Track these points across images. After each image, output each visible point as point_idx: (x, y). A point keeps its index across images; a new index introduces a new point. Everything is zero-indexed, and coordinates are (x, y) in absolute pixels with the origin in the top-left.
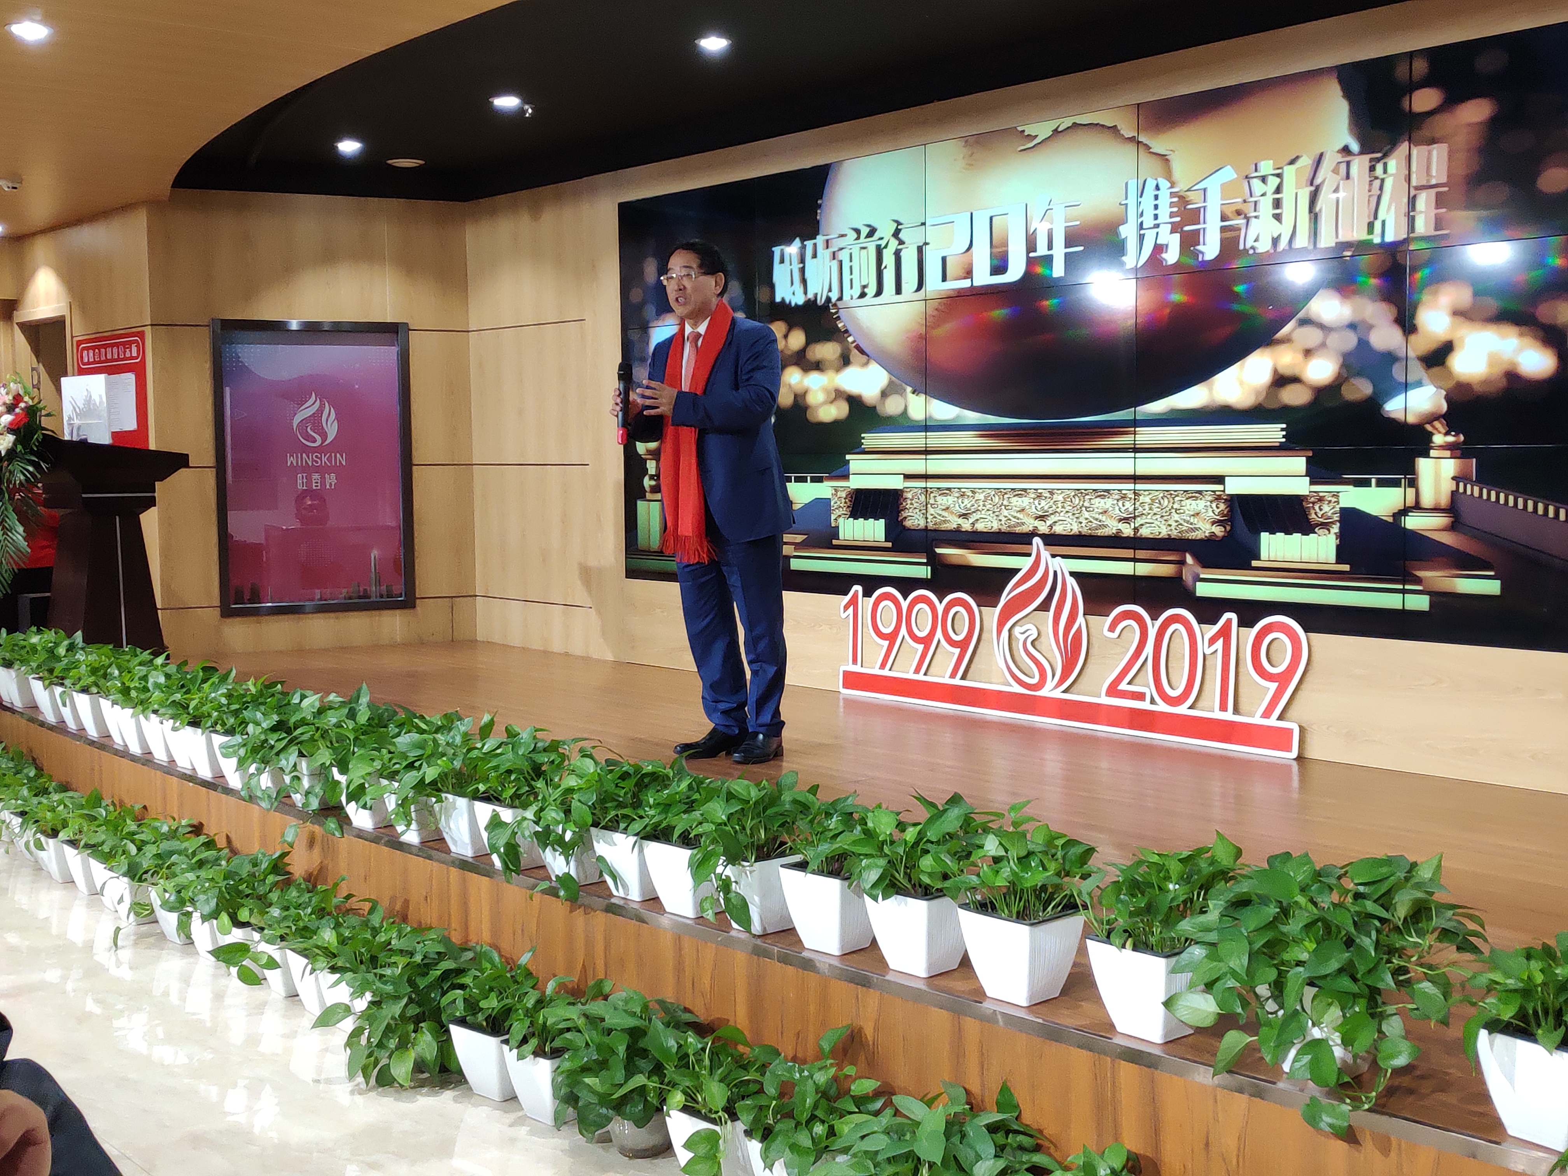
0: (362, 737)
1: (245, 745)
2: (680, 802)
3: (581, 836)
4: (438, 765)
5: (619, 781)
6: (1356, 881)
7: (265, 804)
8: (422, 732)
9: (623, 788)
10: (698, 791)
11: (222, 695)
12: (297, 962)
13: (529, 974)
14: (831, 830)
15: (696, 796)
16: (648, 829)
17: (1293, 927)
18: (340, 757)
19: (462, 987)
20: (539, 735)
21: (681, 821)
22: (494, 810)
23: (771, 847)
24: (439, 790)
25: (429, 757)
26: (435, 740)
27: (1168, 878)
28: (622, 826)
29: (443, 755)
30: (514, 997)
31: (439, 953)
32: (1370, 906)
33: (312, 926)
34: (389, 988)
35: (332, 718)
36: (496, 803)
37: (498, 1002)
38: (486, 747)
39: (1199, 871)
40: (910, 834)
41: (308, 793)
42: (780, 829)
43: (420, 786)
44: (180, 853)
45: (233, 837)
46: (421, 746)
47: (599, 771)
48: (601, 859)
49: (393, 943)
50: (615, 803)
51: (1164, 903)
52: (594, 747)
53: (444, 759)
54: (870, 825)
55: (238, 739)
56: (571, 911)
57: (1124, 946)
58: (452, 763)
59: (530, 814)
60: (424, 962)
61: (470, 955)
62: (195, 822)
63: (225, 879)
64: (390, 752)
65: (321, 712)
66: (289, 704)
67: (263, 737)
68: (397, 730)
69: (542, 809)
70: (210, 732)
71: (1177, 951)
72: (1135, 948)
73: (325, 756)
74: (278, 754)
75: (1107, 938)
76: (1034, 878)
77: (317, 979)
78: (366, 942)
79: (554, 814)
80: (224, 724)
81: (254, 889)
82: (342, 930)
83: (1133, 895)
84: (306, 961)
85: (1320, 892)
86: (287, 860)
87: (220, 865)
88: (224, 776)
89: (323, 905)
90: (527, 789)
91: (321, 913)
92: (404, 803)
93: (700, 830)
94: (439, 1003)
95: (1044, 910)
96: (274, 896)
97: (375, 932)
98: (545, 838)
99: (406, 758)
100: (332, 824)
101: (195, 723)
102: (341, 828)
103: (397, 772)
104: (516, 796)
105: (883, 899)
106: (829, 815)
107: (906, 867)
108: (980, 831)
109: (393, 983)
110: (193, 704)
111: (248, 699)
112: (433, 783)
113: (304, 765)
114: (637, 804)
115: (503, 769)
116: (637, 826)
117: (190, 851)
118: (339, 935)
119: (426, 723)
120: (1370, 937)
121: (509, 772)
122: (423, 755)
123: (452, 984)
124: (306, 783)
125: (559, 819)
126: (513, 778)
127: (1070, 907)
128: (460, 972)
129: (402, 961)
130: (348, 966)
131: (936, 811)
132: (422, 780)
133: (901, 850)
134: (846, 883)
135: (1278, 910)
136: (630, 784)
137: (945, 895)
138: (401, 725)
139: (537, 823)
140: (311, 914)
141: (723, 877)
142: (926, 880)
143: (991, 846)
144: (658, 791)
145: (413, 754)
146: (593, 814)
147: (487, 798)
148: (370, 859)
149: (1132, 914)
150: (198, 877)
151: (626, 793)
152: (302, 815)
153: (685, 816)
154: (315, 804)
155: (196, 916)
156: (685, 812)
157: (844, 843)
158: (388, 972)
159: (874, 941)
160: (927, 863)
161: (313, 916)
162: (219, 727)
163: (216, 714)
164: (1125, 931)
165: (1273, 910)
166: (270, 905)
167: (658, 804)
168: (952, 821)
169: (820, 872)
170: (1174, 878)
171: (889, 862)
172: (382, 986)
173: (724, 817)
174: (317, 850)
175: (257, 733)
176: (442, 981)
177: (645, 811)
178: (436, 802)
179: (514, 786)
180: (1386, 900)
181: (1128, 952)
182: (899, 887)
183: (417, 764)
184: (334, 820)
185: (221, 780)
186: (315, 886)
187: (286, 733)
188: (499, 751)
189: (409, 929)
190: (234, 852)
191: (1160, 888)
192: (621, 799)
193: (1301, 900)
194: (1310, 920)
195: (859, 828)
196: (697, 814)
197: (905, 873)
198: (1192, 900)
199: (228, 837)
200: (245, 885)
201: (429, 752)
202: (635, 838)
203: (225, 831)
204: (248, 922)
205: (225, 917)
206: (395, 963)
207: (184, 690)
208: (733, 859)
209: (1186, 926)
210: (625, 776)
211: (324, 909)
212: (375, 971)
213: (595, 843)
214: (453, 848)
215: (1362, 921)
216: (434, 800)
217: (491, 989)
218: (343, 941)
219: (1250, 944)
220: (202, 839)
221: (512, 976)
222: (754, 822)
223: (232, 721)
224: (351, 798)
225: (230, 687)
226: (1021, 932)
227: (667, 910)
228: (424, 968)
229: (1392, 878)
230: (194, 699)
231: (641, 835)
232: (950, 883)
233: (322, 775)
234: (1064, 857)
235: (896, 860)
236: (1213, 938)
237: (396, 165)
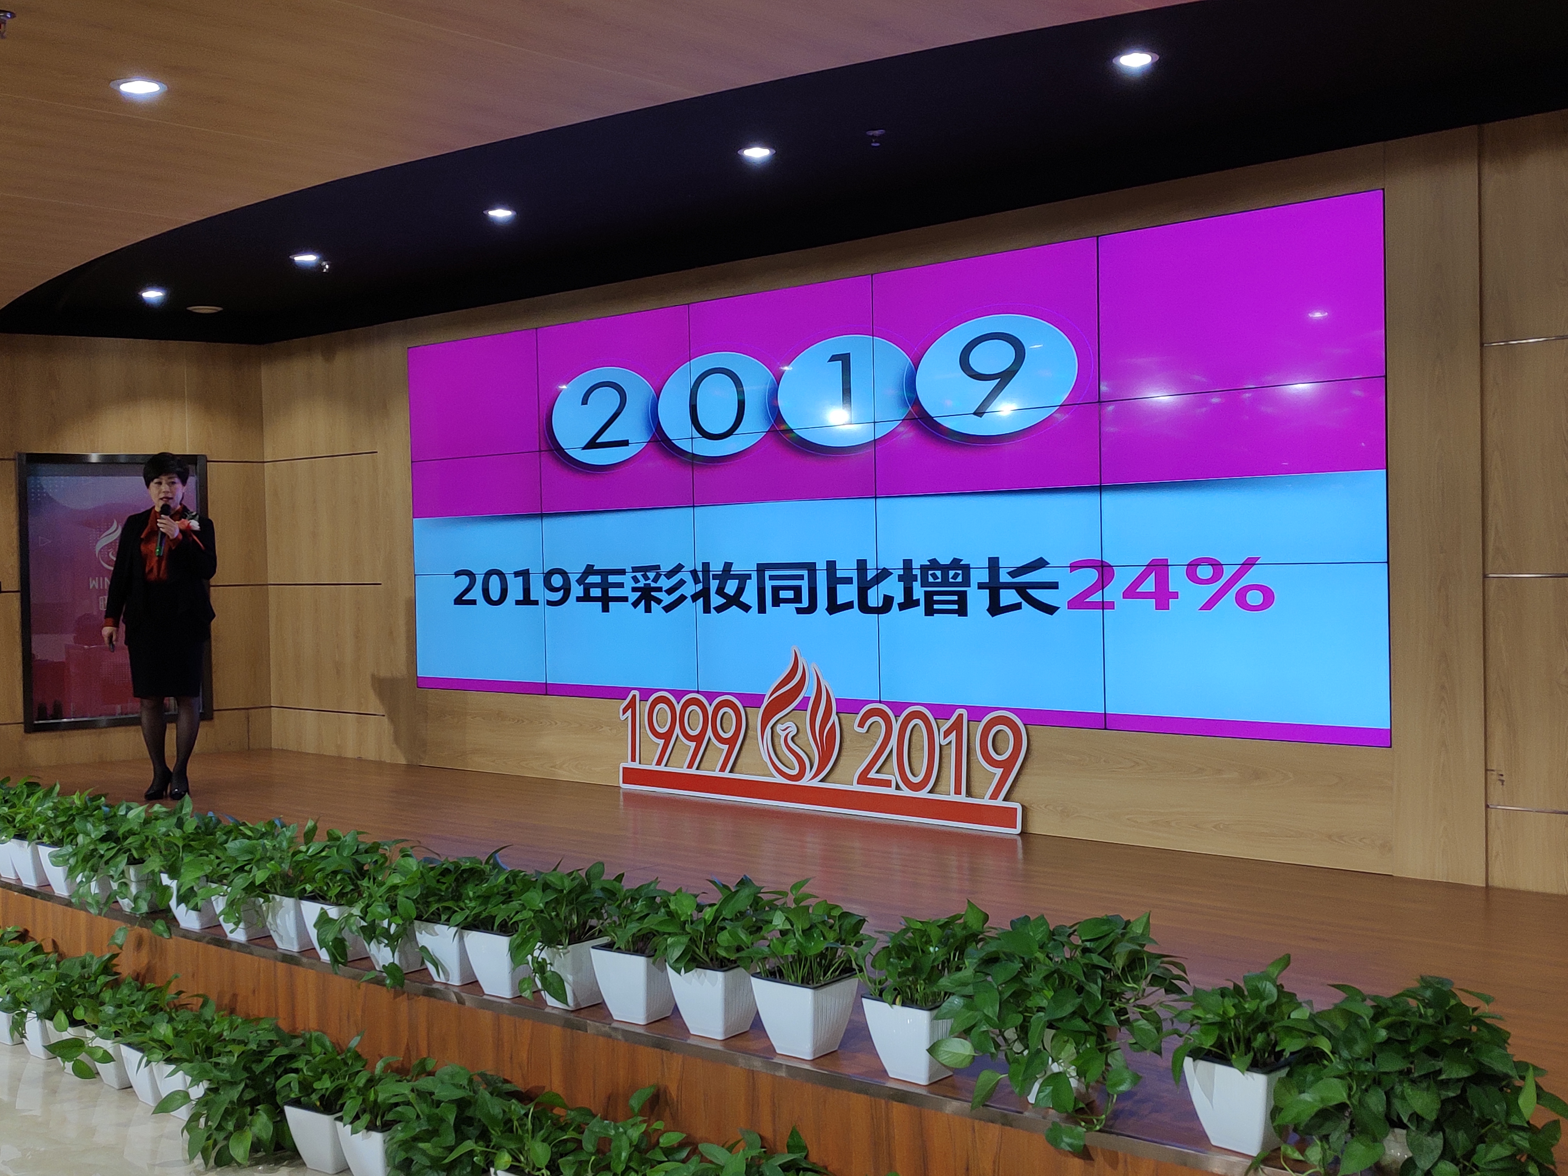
0: (192, 843)
1: (75, 854)
2: (498, 893)
3: (405, 929)
4: (267, 868)
5: (440, 877)
6: (1083, 939)
7: (94, 911)
8: (249, 838)
9: (444, 883)
10: (514, 883)
11: (49, 808)
12: (131, 1056)
13: (358, 1057)
14: (637, 913)
15: (513, 888)
16: (469, 919)
17: (1034, 979)
18: (170, 863)
19: (296, 1071)
20: (361, 838)
21: (501, 913)
22: (322, 909)
23: (581, 932)
24: (268, 892)
25: (258, 861)
26: (264, 846)
27: (929, 942)
28: (444, 917)
29: (272, 859)
30: (345, 1077)
31: (271, 1041)
32: (1096, 959)
33: (147, 1021)
34: (226, 1076)
35: (161, 827)
36: (322, 901)
37: (331, 1083)
38: (310, 851)
39: (954, 936)
40: (708, 914)
41: (135, 899)
42: (591, 914)
43: (251, 888)
44: (10, 958)
45: (59, 942)
46: (251, 851)
47: (421, 869)
48: (424, 948)
49: (225, 1034)
50: (437, 898)
51: (927, 964)
52: (412, 848)
53: (273, 862)
54: (672, 906)
55: (68, 849)
56: (395, 998)
57: (894, 1003)
58: (281, 867)
59: (356, 911)
60: (259, 1049)
61: (298, 1042)
62: (21, 929)
63: (57, 981)
64: (217, 858)
65: (146, 822)
66: (115, 815)
67: (92, 847)
68: (225, 837)
69: (368, 906)
70: (37, 844)
71: (938, 1004)
72: (904, 1004)
73: (154, 863)
74: (107, 863)
75: (880, 996)
76: (816, 947)
77: (151, 1071)
78: (200, 1035)
79: (380, 910)
80: (51, 836)
81: (85, 989)
82: (175, 1024)
83: (901, 959)
84: (140, 1055)
85: (1055, 948)
86: (114, 962)
87: (49, 968)
88: (49, 885)
89: (156, 1002)
90: (352, 887)
91: (154, 1009)
92: (231, 904)
93: (519, 917)
94: (274, 1086)
95: (825, 975)
96: (107, 995)
97: (209, 1025)
98: (371, 932)
99: (236, 862)
100: (160, 926)
101: (21, 836)
102: (169, 929)
103: (226, 876)
104: (341, 895)
105: (685, 972)
106: (634, 900)
107: (704, 943)
108: (767, 909)
109: (229, 1071)
110: (19, 818)
111: (74, 812)
112: (263, 885)
113: (132, 871)
114: (458, 897)
115: (329, 870)
116: (459, 917)
117: (20, 957)
118: (174, 1029)
119: (251, 829)
120: (1096, 983)
121: (335, 873)
122: (252, 859)
123: (285, 1068)
124: (133, 889)
125: (385, 913)
126: (338, 878)
127: (847, 971)
128: (291, 1057)
129: (237, 1050)
130: (185, 1056)
131: (730, 893)
132: (252, 883)
133: (702, 928)
134: (651, 960)
135: (1022, 965)
136: (450, 879)
137: (738, 966)
138: (228, 833)
139: (363, 918)
140: (144, 1011)
141: (540, 960)
142: (722, 953)
143: (779, 921)
144: (477, 885)
145: (243, 859)
146: (417, 908)
147: (313, 898)
148: (198, 956)
149: (900, 975)
150: (32, 979)
151: (447, 888)
152: (130, 919)
153: (503, 907)
154: (144, 908)
155: (31, 1015)
156: (503, 903)
157: (650, 923)
158: (223, 1060)
159: (676, 1008)
160: (724, 938)
161: (146, 1012)
162: (45, 839)
163: (42, 827)
164: (895, 989)
165: (1018, 965)
166: (102, 1004)
167: (479, 897)
168: (743, 901)
169: (628, 951)
170: (934, 942)
171: (690, 939)
172: (219, 1073)
173: (541, 905)
174: (145, 952)
175: (86, 842)
176: (275, 1067)
177: (466, 904)
178: (264, 902)
179: (340, 886)
180: (1108, 953)
181: (898, 1008)
182: (699, 961)
183: (247, 868)
184: (163, 922)
185: (47, 889)
186: (143, 984)
187: (115, 843)
188: (323, 854)
189: (240, 1020)
190: (62, 957)
191: (923, 951)
192: (443, 894)
193: (1040, 956)
194: (1047, 973)
195: (663, 910)
196: (515, 904)
197: (704, 948)
198: (949, 960)
199: (54, 942)
200: (77, 986)
201: (258, 857)
202: (455, 929)
203: (51, 936)
204: (83, 1020)
205: (61, 1016)
206: (230, 1052)
207: (9, 805)
208: (550, 941)
209: (945, 982)
210: (446, 872)
211: (157, 1005)
212: (211, 1060)
213: (417, 934)
214: (279, 945)
215: (1091, 970)
216: (262, 900)
217: (324, 1072)
218: (177, 1034)
219: (1000, 994)
220: (31, 945)
221: (342, 1059)
222: (568, 908)
223: (58, 833)
224: (181, 900)
225: (55, 801)
226: (805, 995)
227: (486, 992)
228: (259, 1055)
229: (1112, 935)
230: (20, 813)
231: (461, 926)
232: (743, 954)
233: (151, 883)
234: (840, 927)
235: (697, 937)
236: (969, 990)
237: (197, 311)
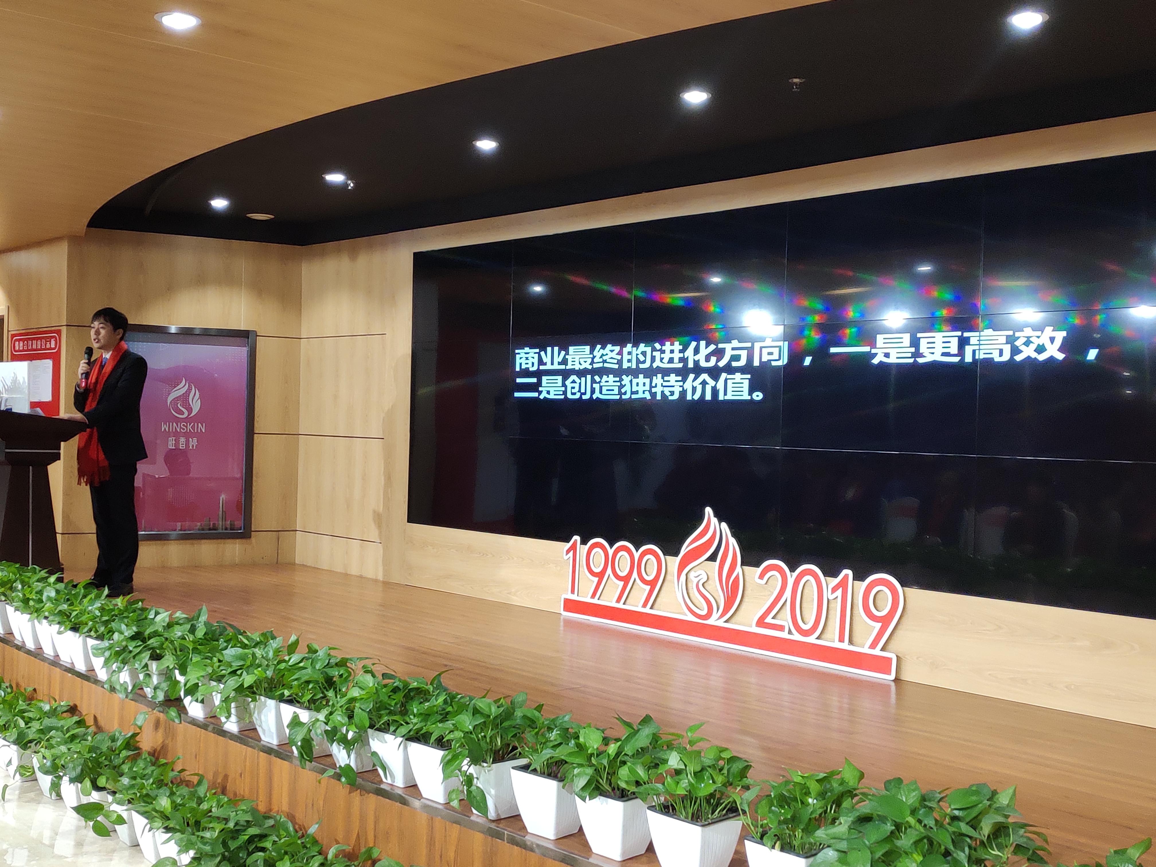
0: (199, 647)
1: (110, 649)
2: (437, 713)
3: (361, 736)
4: (254, 673)
5: (391, 694)
6: (953, 807)
7: (122, 696)
8: (244, 646)
9: (394, 699)
10: (451, 705)
11: (96, 609)
12: (139, 821)
13: (315, 842)
14: (552, 741)
15: (450, 709)
16: (411, 733)
17: (905, 842)
18: (181, 662)
19: (263, 849)
20: (333, 652)
21: (437, 729)
22: (295, 712)
23: (505, 751)
24: (254, 693)
25: (248, 667)
26: (254, 655)
27: (808, 793)
28: (392, 729)
29: (259, 666)
30: (303, 860)
31: (248, 822)
32: (964, 828)
33: (152, 794)
34: (208, 848)
35: (178, 632)
36: (298, 705)
37: (291, 864)
38: (291, 661)
39: (831, 791)
40: (612, 749)
41: (156, 688)
42: (512, 738)
43: (240, 689)
44: (57, 729)
45: (99, 718)
46: (243, 658)
47: (376, 685)
48: (375, 754)
49: (213, 810)
50: (388, 711)
51: (806, 814)
52: (373, 664)
53: (260, 669)
54: (581, 740)
55: (106, 643)
56: (350, 793)
57: (773, 847)
58: (266, 674)
59: (321, 717)
60: (237, 828)
61: (271, 822)
62: (71, 704)
63: (89, 752)
64: (220, 661)
65: (169, 626)
66: (146, 618)
67: (124, 643)
68: (225, 644)
69: (331, 713)
70: (87, 636)
71: (813, 852)
72: (782, 849)
73: (169, 661)
74: (134, 657)
75: (761, 839)
76: (705, 789)
77: (154, 836)
78: (192, 810)
79: (339, 718)
80: (96, 631)
81: (111, 761)
82: (175, 798)
83: (782, 807)
84: (146, 821)
85: (926, 815)
86: (138, 738)
87: (87, 740)
88: (94, 671)
89: (162, 778)
90: (321, 695)
91: (160, 783)
92: (226, 700)
93: (451, 736)
94: (245, 861)
95: (713, 813)
96: (125, 768)
97: (200, 801)
98: (332, 735)
99: (231, 666)
100: (173, 713)
101: (75, 629)
102: (180, 716)
103: (223, 676)
104: (312, 701)
105: (590, 800)
106: (550, 729)
107: (608, 773)
108: (665, 748)
109: (211, 844)
110: (74, 614)
111: (116, 612)
112: (250, 687)
113: (154, 666)
114: (404, 712)
115: (304, 679)
116: (403, 730)
117: (65, 728)
118: (173, 802)
119: (247, 638)
120: (964, 852)
121: (308, 682)
122: (243, 665)
123: (256, 846)
124: (155, 680)
125: (343, 722)
126: (311, 686)
127: (733, 811)
128: (262, 837)
129: (218, 827)
130: (178, 827)
131: (633, 731)
132: (242, 685)
133: (605, 762)
134: (561, 784)
135: (894, 828)
136: (399, 697)
137: (637, 798)
138: (228, 641)
139: (326, 724)
140: (152, 784)
141: (468, 773)
142: (623, 785)
143: (674, 761)
144: (421, 703)
145: (236, 664)
146: (370, 718)
147: (290, 701)
148: (200, 741)
149: (780, 823)
150: (69, 749)
151: (396, 704)
152: (152, 704)
153: (440, 725)
154: (161, 696)
155: (66, 779)
156: (441, 721)
157: (561, 753)
158: (207, 835)
159: (581, 829)
160: (624, 772)
161: (154, 786)
162: (92, 633)
163: (91, 623)
164: (775, 835)
165: (889, 827)
166: (122, 775)
167: (421, 714)
168: (643, 739)
169: (542, 774)
170: (813, 794)
171: (595, 770)
172: (202, 846)
173: (470, 727)
174: (161, 731)
175: (121, 639)
176: (248, 844)
177: (411, 719)
178: (252, 701)
179: (311, 693)
180: (975, 823)
181: (777, 853)
182: (602, 790)
183: (239, 672)
184: (175, 709)
185: (92, 673)
186: (157, 759)
187: (142, 641)
188: (301, 665)
189: (226, 799)
190: (99, 729)
191: (802, 803)
192: (392, 708)
193: (911, 820)
194: (918, 838)
195: (573, 742)
196: (449, 724)
197: (607, 778)
198: (825, 812)
199: (95, 718)
200: (104, 758)
201: (248, 663)
202: (401, 739)
203: (93, 712)
204: (105, 788)
205: (87, 783)
206: (212, 828)
207: (69, 602)
208: (476, 760)
209: (821, 834)
210: (396, 690)
211: (162, 780)
212: (198, 833)
213: (370, 740)
214: (263, 737)
215: (958, 839)
216: (250, 700)
217: (286, 853)
218: (175, 807)
219: (871, 853)
220: (76, 718)
221: (302, 843)
222: (493, 732)
223: (102, 629)
224: (187, 693)
225: (103, 602)
226: (694, 831)
227: (424, 796)
228: (235, 833)
229: (980, 805)
230: (76, 610)
231: (406, 737)
232: (641, 789)
233: (167, 675)
234: (728, 771)
235: (601, 769)
236: (843, 845)
237: (253, 218)
